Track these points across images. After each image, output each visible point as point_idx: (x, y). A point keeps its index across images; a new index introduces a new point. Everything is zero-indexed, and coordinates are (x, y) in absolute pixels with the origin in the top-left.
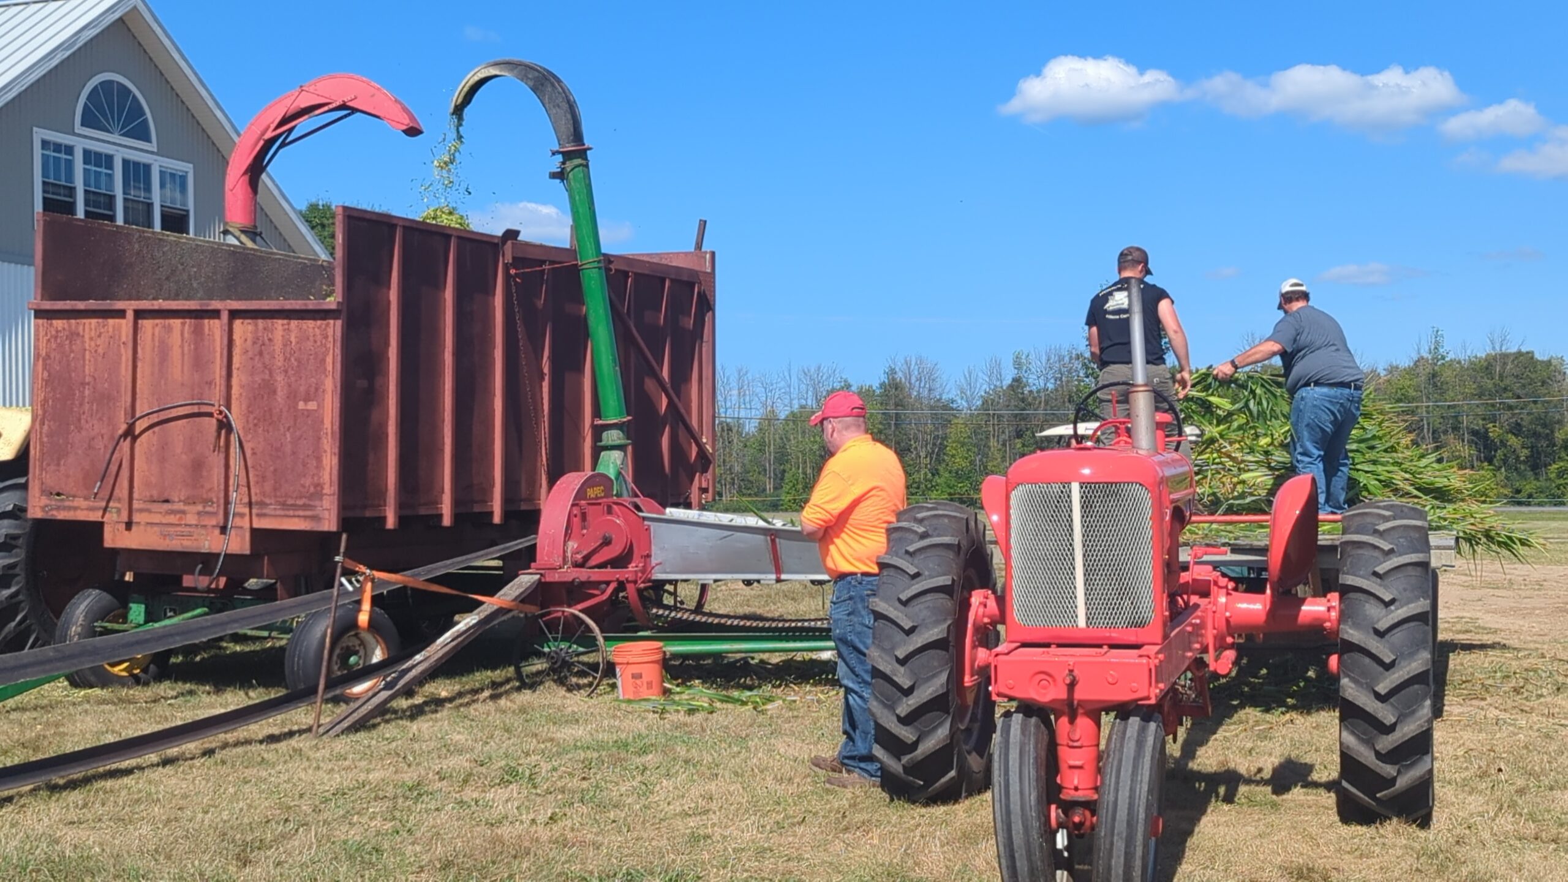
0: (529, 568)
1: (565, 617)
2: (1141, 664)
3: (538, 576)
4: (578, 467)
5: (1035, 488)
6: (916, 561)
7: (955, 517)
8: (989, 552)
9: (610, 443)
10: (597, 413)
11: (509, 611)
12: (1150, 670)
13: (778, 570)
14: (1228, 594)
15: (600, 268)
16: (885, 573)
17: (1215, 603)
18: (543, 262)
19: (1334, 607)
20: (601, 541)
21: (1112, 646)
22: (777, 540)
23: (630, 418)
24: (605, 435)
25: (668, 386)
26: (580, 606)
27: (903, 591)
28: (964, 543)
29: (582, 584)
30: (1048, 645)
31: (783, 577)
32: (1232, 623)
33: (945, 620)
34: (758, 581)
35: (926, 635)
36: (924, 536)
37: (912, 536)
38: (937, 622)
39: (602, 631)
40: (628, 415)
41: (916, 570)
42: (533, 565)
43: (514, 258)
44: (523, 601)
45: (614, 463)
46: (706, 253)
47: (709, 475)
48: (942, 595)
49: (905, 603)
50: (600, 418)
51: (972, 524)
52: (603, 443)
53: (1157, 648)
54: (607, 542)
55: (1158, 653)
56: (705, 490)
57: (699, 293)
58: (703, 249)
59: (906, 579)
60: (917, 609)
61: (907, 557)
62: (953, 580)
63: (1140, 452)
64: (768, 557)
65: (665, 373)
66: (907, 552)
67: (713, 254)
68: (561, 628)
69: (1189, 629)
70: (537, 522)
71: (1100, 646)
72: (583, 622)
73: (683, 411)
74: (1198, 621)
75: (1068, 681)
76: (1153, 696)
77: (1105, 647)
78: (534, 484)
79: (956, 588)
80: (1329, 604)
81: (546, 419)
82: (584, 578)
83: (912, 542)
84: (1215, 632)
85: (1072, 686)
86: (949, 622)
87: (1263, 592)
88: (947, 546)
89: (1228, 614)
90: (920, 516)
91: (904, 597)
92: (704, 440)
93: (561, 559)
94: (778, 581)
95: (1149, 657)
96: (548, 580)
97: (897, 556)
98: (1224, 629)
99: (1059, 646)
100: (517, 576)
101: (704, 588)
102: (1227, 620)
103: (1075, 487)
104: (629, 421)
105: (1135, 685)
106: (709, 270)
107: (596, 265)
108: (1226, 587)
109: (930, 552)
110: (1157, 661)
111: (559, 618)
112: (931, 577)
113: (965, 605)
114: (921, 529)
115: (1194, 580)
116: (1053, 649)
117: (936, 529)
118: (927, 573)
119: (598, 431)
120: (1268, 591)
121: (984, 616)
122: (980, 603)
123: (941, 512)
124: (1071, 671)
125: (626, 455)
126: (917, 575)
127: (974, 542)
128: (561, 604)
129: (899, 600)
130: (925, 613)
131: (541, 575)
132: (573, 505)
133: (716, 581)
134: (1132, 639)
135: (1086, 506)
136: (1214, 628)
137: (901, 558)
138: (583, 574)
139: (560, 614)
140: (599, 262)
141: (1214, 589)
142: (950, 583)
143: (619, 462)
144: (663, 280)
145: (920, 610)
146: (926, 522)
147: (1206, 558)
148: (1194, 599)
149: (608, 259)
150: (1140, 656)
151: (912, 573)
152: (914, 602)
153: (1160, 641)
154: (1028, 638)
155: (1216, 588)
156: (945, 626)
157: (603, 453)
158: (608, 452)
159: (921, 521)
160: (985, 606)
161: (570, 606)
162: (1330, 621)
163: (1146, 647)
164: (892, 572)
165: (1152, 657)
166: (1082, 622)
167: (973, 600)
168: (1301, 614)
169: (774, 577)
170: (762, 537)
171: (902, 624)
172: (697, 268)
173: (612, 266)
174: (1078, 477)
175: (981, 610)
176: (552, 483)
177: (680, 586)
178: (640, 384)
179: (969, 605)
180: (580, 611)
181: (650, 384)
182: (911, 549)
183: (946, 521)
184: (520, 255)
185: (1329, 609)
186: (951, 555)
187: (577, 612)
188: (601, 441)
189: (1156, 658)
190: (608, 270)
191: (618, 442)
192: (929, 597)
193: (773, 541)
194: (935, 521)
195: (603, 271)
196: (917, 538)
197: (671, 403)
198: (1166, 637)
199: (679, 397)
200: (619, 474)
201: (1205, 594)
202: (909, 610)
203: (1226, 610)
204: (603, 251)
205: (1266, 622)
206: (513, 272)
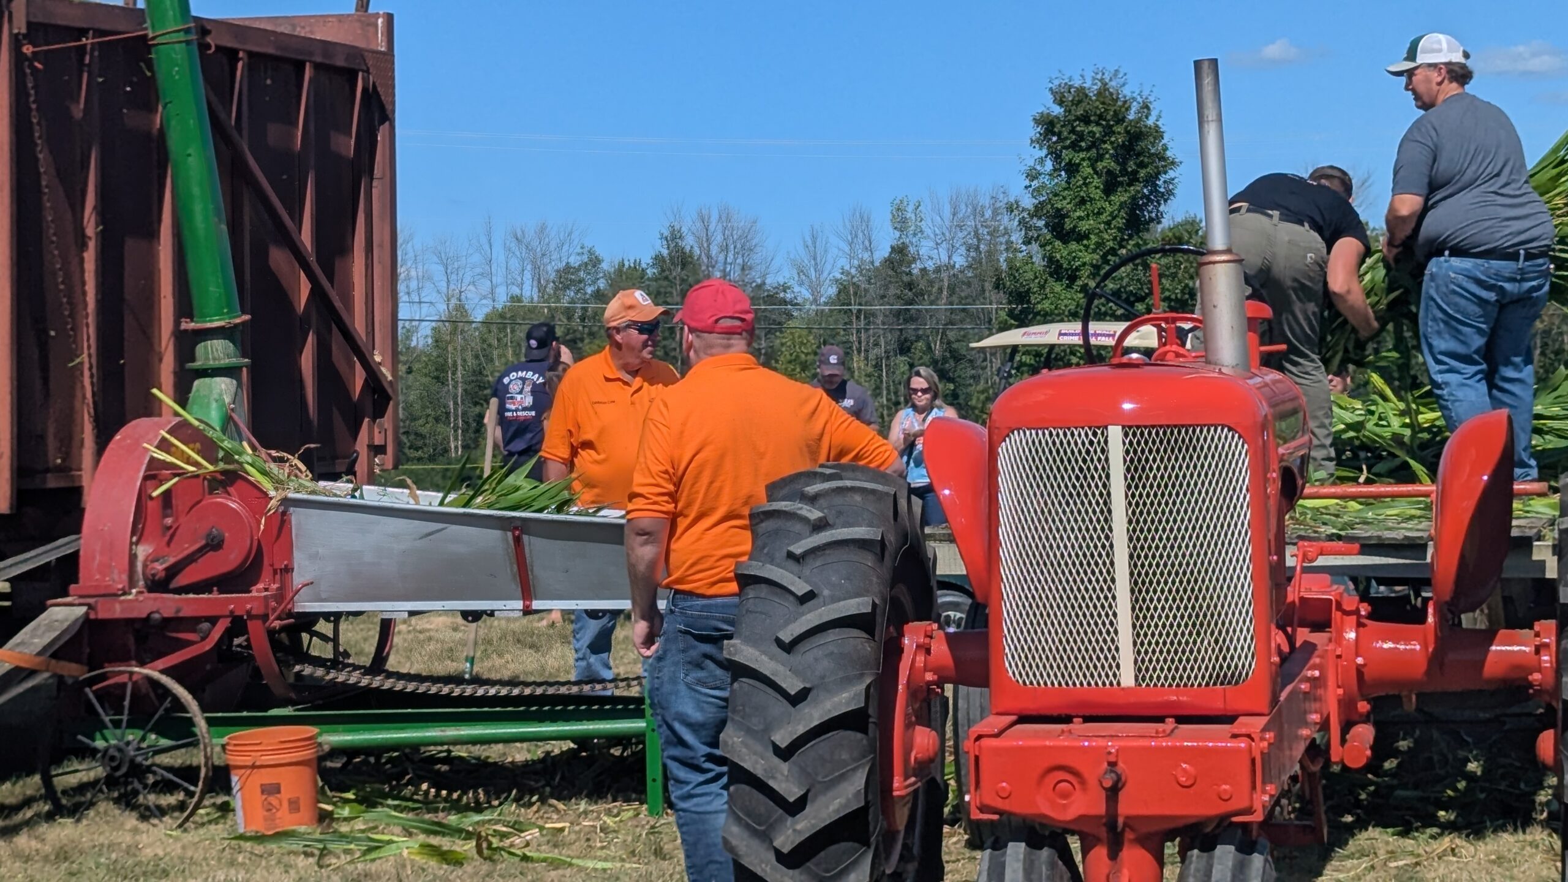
0: (66, 594)
1: (135, 684)
2: (1238, 750)
3: (81, 610)
4: (151, 408)
5: (1044, 436)
6: (807, 571)
7: (873, 492)
8: (930, 555)
9: (211, 363)
10: (185, 307)
11: (32, 673)
12: (1253, 761)
13: (527, 593)
14: (1360, 625)
15: (188, 43)
16: (751, 592)
17: (1339, 639)
18: (82, 32)
19: (1546, 646)
20: (203, 542)
21: (1181, 720)
22: (525, 538)
23: (247, 317)
24: (200, 349)
25: (312, 259)
26: (162, 663)
27: (787, 623)
28: (891, 539)
29: (167, 622)
30: (1067, 719)
31: (536, 605)
32: (1366, 677)
33: (862, 675)
34: (491, 614)
35: (828, 705)
36: (819, 526)
37: (798, 527)
38: (847, 681)
39: (204, 709)
40: (244, 312)
41: (809, 588)
42: (72, 587)
43: (30, 25)
44: (55, 656)
45: (220, 400)
46: (377, 15)
47: (387, 421)
48: (855, 632)
49: (788, 648)
50: (191, 316)
51: (903, 503)
52: (198, 364)
53: (1263, 721)
54: (214, 544)
55: (1264, 730)
56: (379, 450)
57: (365, 90)
58: (371, 10)
59: (790, 604)
60: (810, 657)
61: (791, 564)
62: (874, 605)
63: (1224, 370)
64: (507, 571)
65: (306, 237)
66: (790, 555)
67: (389, 18)
68: (127, 703)
69: (1304, 686)
70: (77, 512)
71: (1160, 719)
72: (167, 692)
73: (338, 304)
74: (1317, 673)
75: (1108, 784)
76: (1258, 806)
77: (1170, 723)
78: (69, 442)
79: (879, 619)
80: (1537, 641)
81: (91, 320)
82: (168, 613)
83: (799, 537)
84: (1340, 691)
85: (1113, 792)
86: (868, 681)
87: (1422, 620)
88: (862, 544)
89: (1360, 660)
90: (812, 489)
91: (786, 636)
92: (378, 359)
93: (125, 577)
94: (527, 612)
95: (1249, 736)
96: (101, 615)
97: (772, 562)
98: (1355, 687)
99: (1087, 719)
100: (43, 608)
101: (386, 626)
102: (1359, 670)
103: (1115, 433)
104: (244, 323)
105: (1224, 787)
106: (383, 49)
107: (181, 37)
108: (1357, 612)
109: (833, 555)
110: (1265, 744)
111: (124, 685)
112: (835, 599)
113: (892, 651)
114: (814, 514)
115: (1302, 599)
116: (1077, 726)
117: (840, 513)
118: (826, 592)
119: (187, 343)
120: (1430, 619)
121: (926, 669)
122: (919, 646)
123: (848, 483)
124: (1113, 764)
125: (240, 385)
126: (810, 596)
127: (906, 536)
128: (125, 659)
129: (779, 642)
130: (825, 664)
131: (90, 606)
132: (146, 478)
133: (412, 613)
134: (1217, 705)
135: (1135, 469)
136: (1339, 687)
137: (779, 566)
138: (167, 605)
139: (124, 678)
140: (187, 31)
141: (1336, 615)
142: (869, 610)
143: (227, 399)
144: (299, 66)
145: (816, 660)
146: (822, 502)
147: (1321, 561)
148: (1303, 635)
149: (203, 28)
150: (1235, 736)
151: (800, 594)
152: (802, 647)
153: (1266, 711)
154: (1031, 706)
155: (1339, 614)
156: (863, 687)
157: (196, 383)
158: (207, 380)
159: (812, 500)
160: (928, 651)
161: (142, 664)
162: (1539, 669)
163: (1241, 719)
164: (763, 590)
165: (1257, 738)
166: (1127, 678)
167: (906, 641)
168: (1490, 658)
169: (519, 604)
170: (496, 534)
171: (784, 686)
172: (361, 44)
173: (209, 40)
174: (1118, 418)
175: (920, 659)
176: (103, 440)
177: (343, 626)
178: (261, 256)
179: (902, 650)
180: (162, 672)
181: (279, 258)
182: (798, 549)
183: (858, 498)
184: (40, 19)
185: (1538, 650)
186: (868, 560)
187: (156, 675)
188: (193, 359)
189: (1262, 739)
190: (203, 47)
191: (225, 362)
192: (833, 635)
193: (518, 541)
194: (838, 500)
195: (195, 48)
196: (807, 529)
197: (317, 292)
198: (1275, 700)
199: (331, 281)
200: (228, 422)
201: (1321, 625)
202: (796, 658)
203: (1357, 655)
204: (194, 13)
205: (1428, 673)
206: (28, 49)
